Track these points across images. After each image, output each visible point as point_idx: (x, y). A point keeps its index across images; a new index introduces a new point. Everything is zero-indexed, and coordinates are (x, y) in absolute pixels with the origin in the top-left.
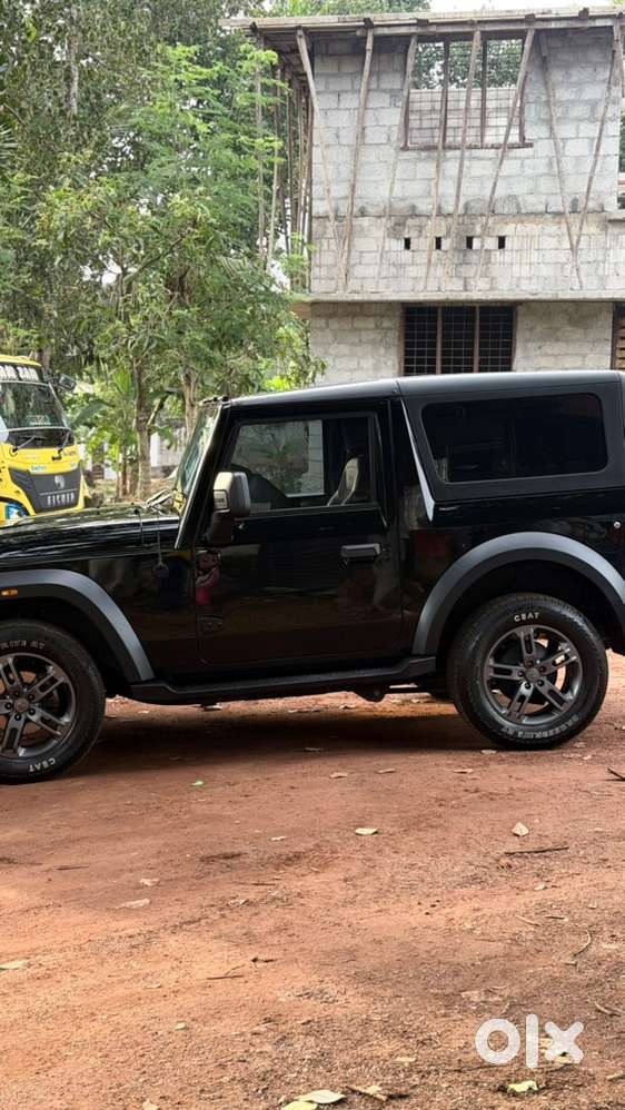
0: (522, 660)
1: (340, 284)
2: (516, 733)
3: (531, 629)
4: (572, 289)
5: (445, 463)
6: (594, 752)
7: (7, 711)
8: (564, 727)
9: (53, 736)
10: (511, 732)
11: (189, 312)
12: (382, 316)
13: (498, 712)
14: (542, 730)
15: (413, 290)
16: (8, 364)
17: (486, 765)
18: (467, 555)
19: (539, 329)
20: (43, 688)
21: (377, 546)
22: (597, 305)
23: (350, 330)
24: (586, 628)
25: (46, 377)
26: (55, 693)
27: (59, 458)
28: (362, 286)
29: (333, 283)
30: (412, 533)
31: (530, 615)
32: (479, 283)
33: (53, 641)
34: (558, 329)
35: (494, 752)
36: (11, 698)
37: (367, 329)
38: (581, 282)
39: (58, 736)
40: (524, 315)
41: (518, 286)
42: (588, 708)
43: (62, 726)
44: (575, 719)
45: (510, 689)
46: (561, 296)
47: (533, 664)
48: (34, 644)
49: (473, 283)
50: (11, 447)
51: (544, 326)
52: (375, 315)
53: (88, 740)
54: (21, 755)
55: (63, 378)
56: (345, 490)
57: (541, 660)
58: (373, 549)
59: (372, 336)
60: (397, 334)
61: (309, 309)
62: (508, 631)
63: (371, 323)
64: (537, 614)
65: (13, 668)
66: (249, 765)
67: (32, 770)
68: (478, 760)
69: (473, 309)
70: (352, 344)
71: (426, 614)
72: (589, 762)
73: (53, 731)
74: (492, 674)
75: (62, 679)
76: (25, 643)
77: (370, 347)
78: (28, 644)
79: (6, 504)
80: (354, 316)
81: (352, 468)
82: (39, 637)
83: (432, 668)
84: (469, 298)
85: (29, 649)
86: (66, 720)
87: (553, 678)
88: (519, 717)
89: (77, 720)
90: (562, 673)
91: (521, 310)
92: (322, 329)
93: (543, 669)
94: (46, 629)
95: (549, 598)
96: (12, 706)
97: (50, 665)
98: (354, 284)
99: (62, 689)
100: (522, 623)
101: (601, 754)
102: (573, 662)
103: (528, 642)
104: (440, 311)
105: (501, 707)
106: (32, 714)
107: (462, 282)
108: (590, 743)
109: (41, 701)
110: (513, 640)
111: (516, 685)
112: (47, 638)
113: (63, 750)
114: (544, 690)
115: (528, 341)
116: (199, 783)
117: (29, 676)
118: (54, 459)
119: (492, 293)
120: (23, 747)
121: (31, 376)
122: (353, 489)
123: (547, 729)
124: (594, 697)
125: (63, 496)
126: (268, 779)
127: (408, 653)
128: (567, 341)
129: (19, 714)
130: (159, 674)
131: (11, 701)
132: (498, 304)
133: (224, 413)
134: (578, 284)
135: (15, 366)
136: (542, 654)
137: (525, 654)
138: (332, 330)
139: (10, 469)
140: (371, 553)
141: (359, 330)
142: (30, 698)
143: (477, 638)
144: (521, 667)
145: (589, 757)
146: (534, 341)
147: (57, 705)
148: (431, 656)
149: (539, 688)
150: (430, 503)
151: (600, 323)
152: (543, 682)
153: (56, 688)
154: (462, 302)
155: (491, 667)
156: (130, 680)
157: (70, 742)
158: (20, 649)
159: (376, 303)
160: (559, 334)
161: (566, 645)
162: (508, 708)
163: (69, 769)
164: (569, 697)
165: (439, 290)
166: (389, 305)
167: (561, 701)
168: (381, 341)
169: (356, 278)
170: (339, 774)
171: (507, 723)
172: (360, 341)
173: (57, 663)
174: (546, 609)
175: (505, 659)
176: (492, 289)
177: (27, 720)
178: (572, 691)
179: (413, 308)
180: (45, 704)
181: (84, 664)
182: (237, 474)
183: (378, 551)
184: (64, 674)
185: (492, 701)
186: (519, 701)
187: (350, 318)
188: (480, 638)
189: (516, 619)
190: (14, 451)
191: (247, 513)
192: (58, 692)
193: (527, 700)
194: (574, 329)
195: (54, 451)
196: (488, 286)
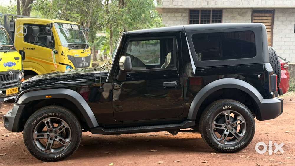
0: (225, 122)
1: (171, 3)
2: (223, 147)
3: (229, 112)
4: (239, 5)
5: (200, 54)
6: (250, 155)
7: (48, 137)
8: (239, 146)
9: (63, 146)
10: (221, 147)
11: (124, 9)
12: (183, 12)
13: (217, 140)
14: (232, 146)
15: (192, 5)
16: (69, 24)
17: (212, 159)
18: (206, 86)
19: (229, 17)
20: (60, 129)
21: (176, 82)
22: (247, 9)
23: (174, 17)
24: (248, 112)
25: (81, 28)
26: (65, 131)
27: (84, 52)
28: (177, 4)
29: (169, 3)
30: (189, 78)
31: (228, 107)
32: (212, 3)
33: (64, 113)
34: (235, 17)
35: (215, 154)
36: (49, 132)
37: (179, 16)
38: (242, 3)
39: (65, 146)
40: (225, 12)
41: (223, 4)
42: (248, 139)
43: (66, 142)
44: (244, 143)
45: (221, 132)
46: (237, 7)
47: (229, 123)
48: (57, 114)
49: (210, 3)
50: (68, 48)
51: (231, 16)
52: (181, 12)
53: (75, 147)
54: (52, 152)
55: (86, 29)
56: (167, 63)
57: (232, 122)
58: (174, 83)
59: (180, 18)
60: (187, 18)
61: (161, 11)
62: (221, 112)
63: (180, 14)
64: (231, 106)
65: (50, 122)
66: (130, 157)
67: (56, 157)
68: (210, 157)
69: (210, 11)
70: (174, 21)
71: (192, 105)
72: (249, 159)
73: (63, 144)
74: (215, 127)
75: (67, 126)
76: (54, 114)
77: (179, 21)
78: (55, 114)
79: (66, 66)
80: (175, 12)
81: (169, 56)
82: (59, 112)
83: (194, 124)
84: (209, 7)
85: (55, 116)
86: (68, 140)
87: (236, 128)
88: (224, 142)
89: (72, 140)
90: (239, 127)
91: (224, 11)
92: (165, 16)
93: (232, 125)
94: (62, 109)
95: (235, 101)
96: (49, 135)
97: (63, 121)
98: (175, 3)
99: (67, 129)
100: (226, 109)
101: (252, 156)
102: (243, 123)
103: (228, 116)
104: (200, 11)
105: (218, 138)
106: (56, 138)
107: (207, 3)
108: (248, 151)
109: (60, 133)
110: (222, 115)
111: (223, 131)
112: (61, 112)
113: (67, 150)
114: (233, 133)
115: (226, 20)
116: (112, 164)
117: (56, 125)
118: (82, 52)
119: (215, 6)
120: (53, 149)
121: (76, 28)
122: (169, 63)
123: (234, 146)
124: (250, 135)
125: (85, 64)
126: (136, 163)
127: (186, 119)
128: (237, 20)
129: (52, 138)
130: (100, 125)
131: (49, 134)
132: (217, 9)
133: (124, 36)
134: (241, 3)
135: (71, 24)
136: (232, 120)
137: (227, 120)
138: (169, 17)
139: (68, 55)
140: (174, 85)
141: (176, 16)
142: (56, 133)
143: (210, 115)
144: (225, 125)
145: (249, 157)
146: (228, 20)
147: (65, 135)
148: (193, 120)
149: (231, 132)
150: (194, 68)
151: (247, 15)
152: (232, 130)
153: (65, 129)
154: (207, 8)
155: (214, 124)
156: (90, 127)
157: (69, 148)
158: (52, 116)
159: (181, 9)
160: (236, 18)
161: (241, 117)
162: (220, 138)
163: (69, 157)
164: (241, 135)
165: (200, 5)
166: (185, 9)
167: (239, 137)
168: (182, 20)
169: (176, 1)
170: (161, 162)
171: (220, 144)
172: (177, 20)
173: (64, 121)
174: (234, 105)
175: (219, 121)
176: (215, 5)
177: (54, 140)
178: (243, 133)
179: (192, 10)
180: (61, 134)
181: (74, 122)
182: (127, 57)
183: (176, 84)
184: (67, 124)
185: (214, 136)
186: (224, 136)
187: (174, 13)
188: (211, 114)
189: (224, 108)
190: (69, 50)
191: (130, 71)
192: (66, 130)
193: (227, 136)
194: (240, 16)
195: (82, 50)
196: (214, 4)
